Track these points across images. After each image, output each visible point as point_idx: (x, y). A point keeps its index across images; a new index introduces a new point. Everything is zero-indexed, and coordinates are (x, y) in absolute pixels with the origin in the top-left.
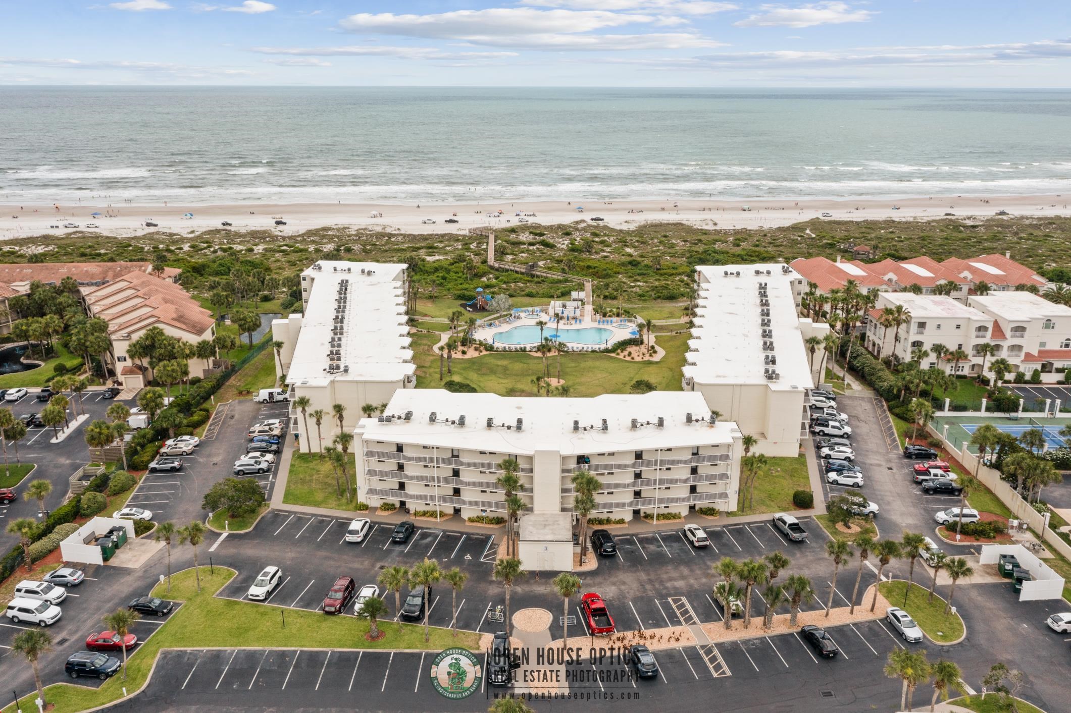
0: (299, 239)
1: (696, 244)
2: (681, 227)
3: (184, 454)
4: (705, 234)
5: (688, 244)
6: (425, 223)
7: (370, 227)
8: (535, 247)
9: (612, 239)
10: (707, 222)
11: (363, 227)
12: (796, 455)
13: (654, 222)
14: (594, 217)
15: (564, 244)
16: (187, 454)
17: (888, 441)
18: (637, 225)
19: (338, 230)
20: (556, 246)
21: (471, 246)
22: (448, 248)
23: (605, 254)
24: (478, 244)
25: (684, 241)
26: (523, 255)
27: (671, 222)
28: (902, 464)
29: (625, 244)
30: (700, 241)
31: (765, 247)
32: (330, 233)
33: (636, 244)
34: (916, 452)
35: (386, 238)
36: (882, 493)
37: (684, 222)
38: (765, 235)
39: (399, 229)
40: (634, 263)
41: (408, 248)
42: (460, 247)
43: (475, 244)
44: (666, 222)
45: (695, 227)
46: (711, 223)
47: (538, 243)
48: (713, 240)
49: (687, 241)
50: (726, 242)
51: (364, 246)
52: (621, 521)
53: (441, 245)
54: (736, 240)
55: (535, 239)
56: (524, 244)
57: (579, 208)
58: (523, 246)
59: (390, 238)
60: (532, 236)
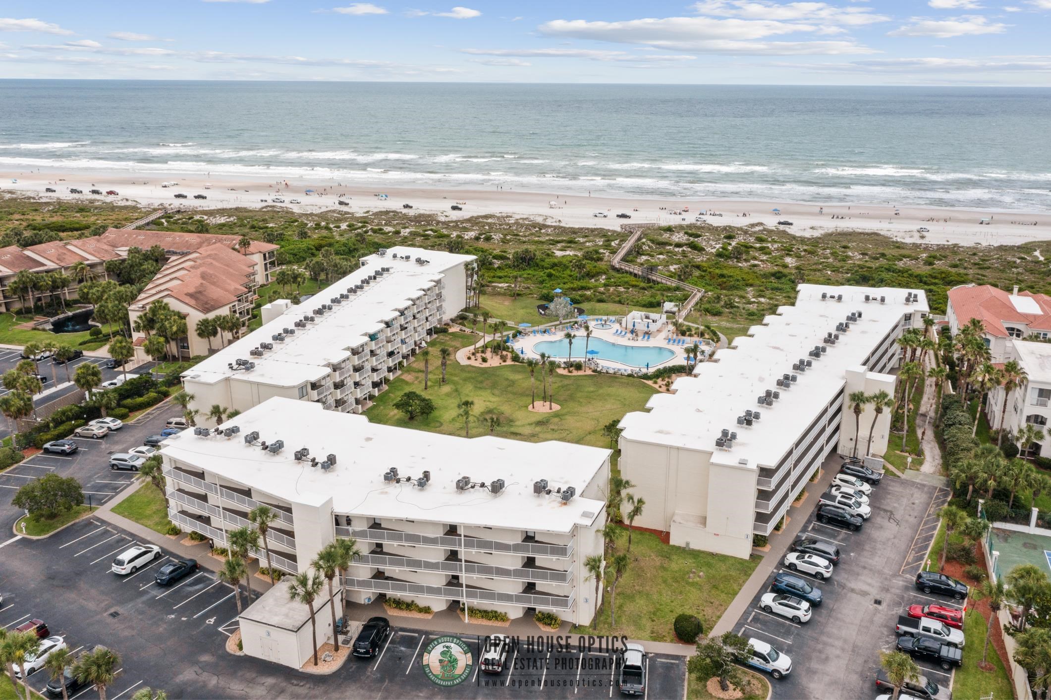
0: (451, 225)
1: (877, 259)
2: (876, 237)
3: (95, 437)
4: (898, 247)
5: (867, 258)
6: (596, 216)
7: (532, 218)
8: (681, 249)
9: (776, 246)
10: (912, 234)
11: (525, 217)
12: (746, 557)
13: (845, 230)
14: (782, 221)
15: (715, 248)
16: (98, 438)
17: (910, 558)
18: (823, 232)
19: (498, 218)
20: (704, 250)
21: (613, 244)
22: (587, 244)
23: (756, 262)
24: (621, 241)
25: (863, 254)
26: (661, 257)
27: (867, 231)
28: (903, 597)
29: (788, 252)
30: (883, 255)
31: (965, 268)
32: (490, 221)
33: (803, 254)
34: (931, 584)
35: (537, 229)
36: (830, 641)
37: (882, 233)
38: (974, 254)
39: (560, 221)
40: (778, 275)
41: (547, 240)
42: (601, 243)
43: (617, 242)
44: (860, 231)
45: (895, 239)
46: (917, 235)
47: (686, 244)
48: (900, 255)
49: (866, 254)
50: (917, 259)
51: (505, 235)
52: (427, 610)
53: (582, 240)
54: (930, 257)
55: (689, 240)
56: (671, 245)
57: (776, 210)
58: (668, 248)
59: (541, 229)
60: (686, 237)
